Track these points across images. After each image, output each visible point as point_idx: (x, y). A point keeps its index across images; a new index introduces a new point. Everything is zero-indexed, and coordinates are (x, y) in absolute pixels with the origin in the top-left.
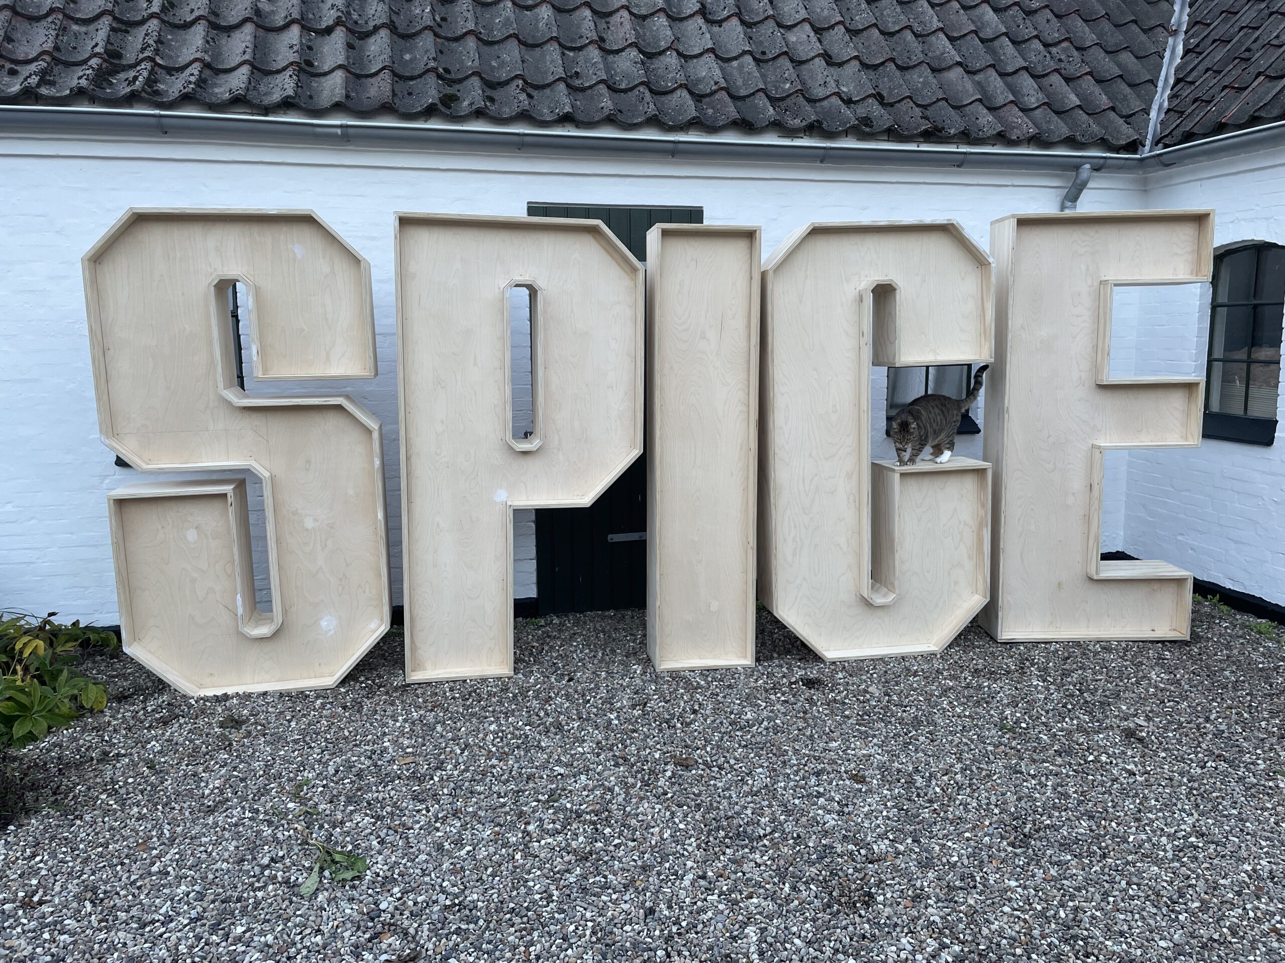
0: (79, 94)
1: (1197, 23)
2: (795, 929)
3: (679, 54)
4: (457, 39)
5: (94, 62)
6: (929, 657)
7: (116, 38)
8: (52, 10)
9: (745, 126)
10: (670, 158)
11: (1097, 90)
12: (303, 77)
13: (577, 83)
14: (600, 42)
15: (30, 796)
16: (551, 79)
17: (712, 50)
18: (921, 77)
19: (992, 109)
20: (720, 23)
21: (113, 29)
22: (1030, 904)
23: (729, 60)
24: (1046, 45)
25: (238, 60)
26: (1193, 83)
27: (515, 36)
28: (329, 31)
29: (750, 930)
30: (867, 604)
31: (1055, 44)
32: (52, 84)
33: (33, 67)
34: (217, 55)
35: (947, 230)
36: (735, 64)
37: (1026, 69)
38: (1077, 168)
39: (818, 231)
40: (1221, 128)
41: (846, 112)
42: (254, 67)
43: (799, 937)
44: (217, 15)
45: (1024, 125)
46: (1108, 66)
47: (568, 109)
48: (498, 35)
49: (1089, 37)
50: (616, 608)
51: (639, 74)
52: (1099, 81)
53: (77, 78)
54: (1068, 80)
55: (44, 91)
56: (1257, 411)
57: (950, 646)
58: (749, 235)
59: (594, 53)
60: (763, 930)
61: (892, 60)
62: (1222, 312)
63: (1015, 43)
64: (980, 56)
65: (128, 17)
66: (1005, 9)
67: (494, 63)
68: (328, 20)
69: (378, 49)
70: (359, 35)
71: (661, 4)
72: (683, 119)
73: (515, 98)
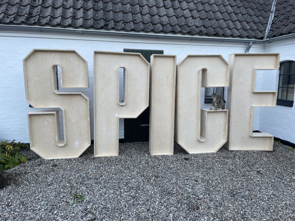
0: (23, 23)
1: (277, 10)
2: (181, 214)
3: (159, 16)
4: (108, 11)
5: (26, 15)
6: (213, 154)
7: (31, 10)
8: (17, 3)
9: (173, 32)
10: (156, 39)
11: (254, 25)
12: (73, 19)
13: (135, 22)
14: (141, 13)
15: (9, 181)
16: (129, 21)
17: (166, 15)
18: (214, 22)
19: (230, 29)
20: (168, 9)
21: (30, 8)
22: (234, 210)
24: (242, 15)
25: (59, 15)
26: (276, 24)
27: (122, 11)
28: (79, 9)
29: (171, 214)
30: (199, 141)
31: (245, 14)
32: (16, 20)
33: (12, 16)
34: (54, 14)
35: (219, 57)
36: (171, 18)
37: (238, 20)
38: (249, 43)
39: (189, 56)
40: (282, 34)
41: (197, 29)
42: (62, 17)
43: (182, 216)
44: (54, 5)
45: (237, 33)
46: (257, 20)
47: (133, 28)
48: (118, 11)
49: (252, 13)
50: (142, 141)
51: (150, 20)
52: (254, 23)
53: (22, 19)
54: (247, 23)
55: (15, 22)
56: (289, 99)
57: (218, 151)
58: (174, 57)
59: (139, 15)
61: (207, 18)
62: (282, 76)
63: (235, 14)
64: (227, 17)
65: (34, 5)
66: (233, 6)
67: (117, 17)
68: (79, 6)
69: (90, 13)
70: (86, 10)
71: (155, 4)
72: (159, 30)
73: (121, 25)
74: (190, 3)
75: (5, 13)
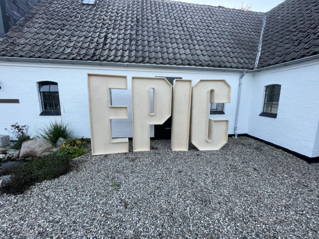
0: (88, 59)
1: (263, 49)
2: (196, 209)
3: (179, 54)
4: (146, 52)
5: (91, 55)
6: (217, 151)
7: (95, 52)
8: (86, 47)
9: (189, 64)
10: (177, 70)
11: (246, 60)
12: (122, 57)
13: (163, 58)
14: (167, 52)
16: (159, 57)
17: (184, 53)
18: (218, 58)
19: (229, 63)
20: (186, 49)
21: (94, 50)
22: (242, 206)
23: (187, 55)
24: (238, 53)
25: (113, 54)
26: (263, 59)
27: (154, 51)
28: (126, 50)
29: (188, 208)
30: (207, 142)
31: (239, 53)
32: (85, 58)
33: (82, 55)
34: (110, 54)
35: (223, 81)
36: (188, 55)
37: (235, 57)
38: (243, 72)
39: (201, 81)
40: (269, 65)
41: (206, 63)
42: (115, 56)
43: (197, 211)
44: (110, 48)
45: (234, 65)
46: (248, 56)
47: (162, 62)
48: (151, 51)
49: (245, 52)
51: (173, 57)
52: (247, 59)
53: (89, 57)
54: (242, 58)
55: (83, 59)
56: (273, 112)
57: (220, 149)
58: (190, 81)
59: (166, 54)
60: (190, 208)
61: (213, 55)
62: (267, 96)
63: (233, 53)
64: (227, 55)
65: (97, 48)
66: (231, 48)
67: (151, 55)
68: (126, 49)
69: (133, 53)
70: (131, 51)
71: (177, 46)
72: (179, 63)
73: (154, 60)
74: (201, 46)
75: (77, 53)
